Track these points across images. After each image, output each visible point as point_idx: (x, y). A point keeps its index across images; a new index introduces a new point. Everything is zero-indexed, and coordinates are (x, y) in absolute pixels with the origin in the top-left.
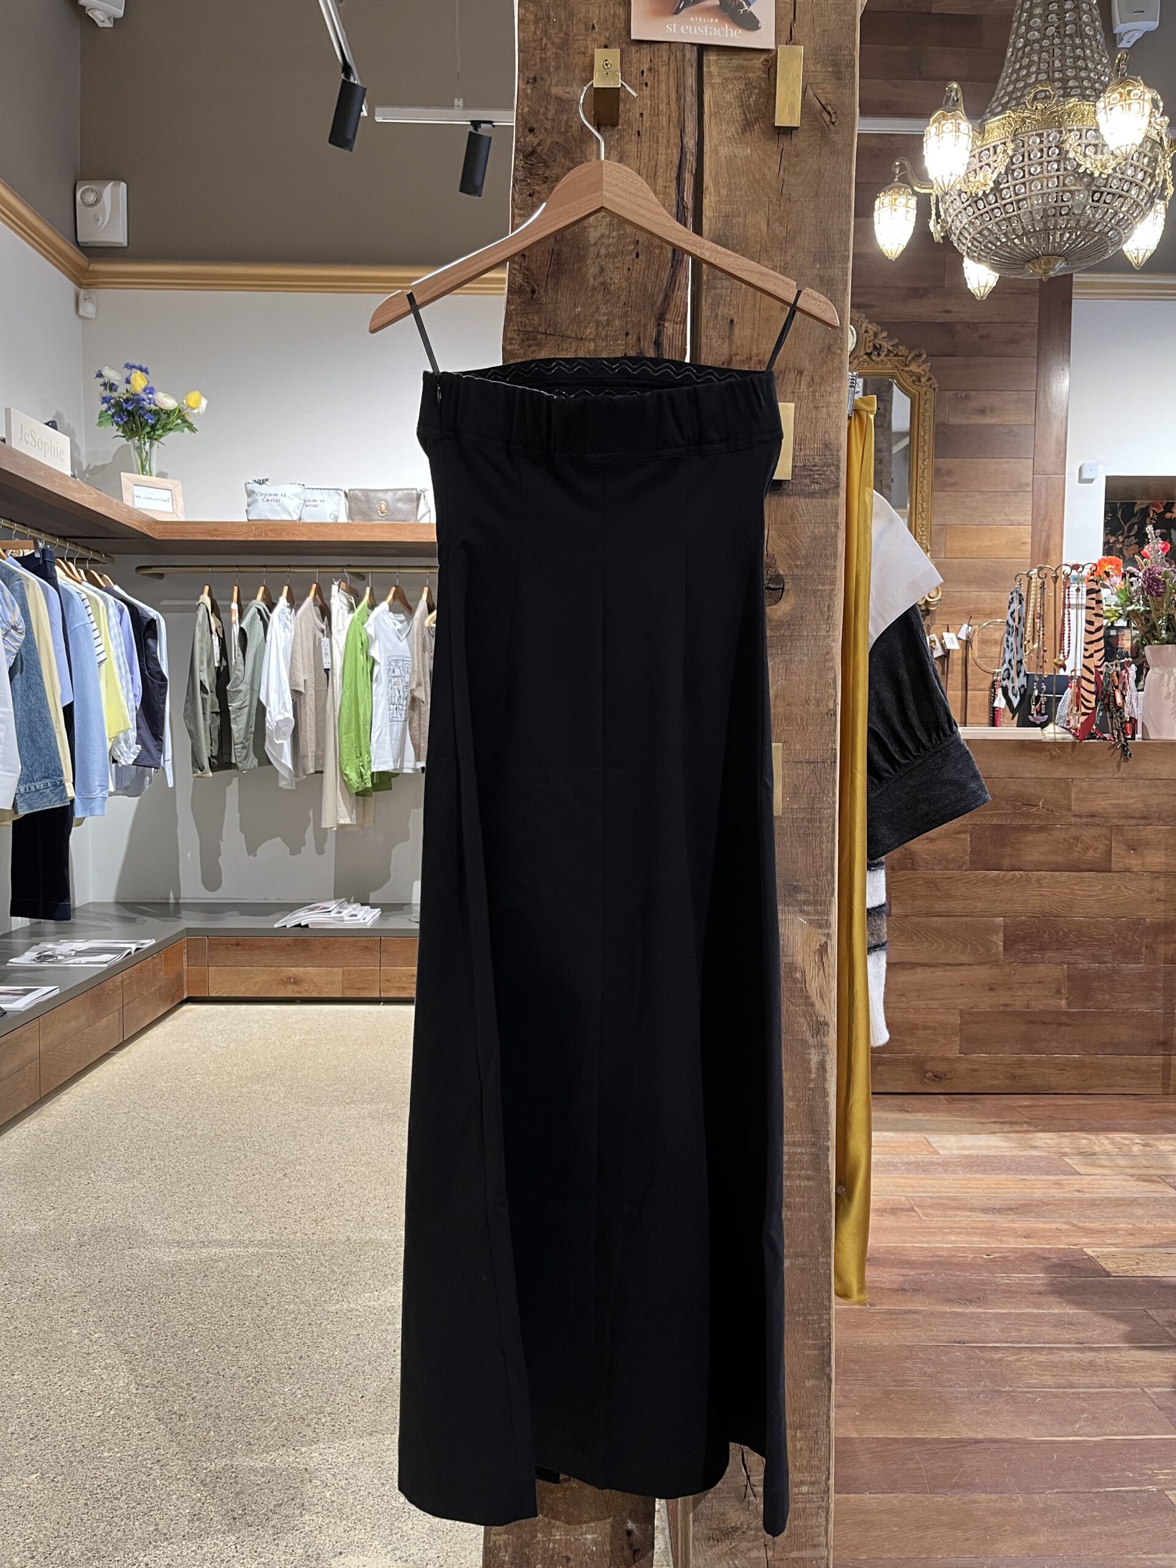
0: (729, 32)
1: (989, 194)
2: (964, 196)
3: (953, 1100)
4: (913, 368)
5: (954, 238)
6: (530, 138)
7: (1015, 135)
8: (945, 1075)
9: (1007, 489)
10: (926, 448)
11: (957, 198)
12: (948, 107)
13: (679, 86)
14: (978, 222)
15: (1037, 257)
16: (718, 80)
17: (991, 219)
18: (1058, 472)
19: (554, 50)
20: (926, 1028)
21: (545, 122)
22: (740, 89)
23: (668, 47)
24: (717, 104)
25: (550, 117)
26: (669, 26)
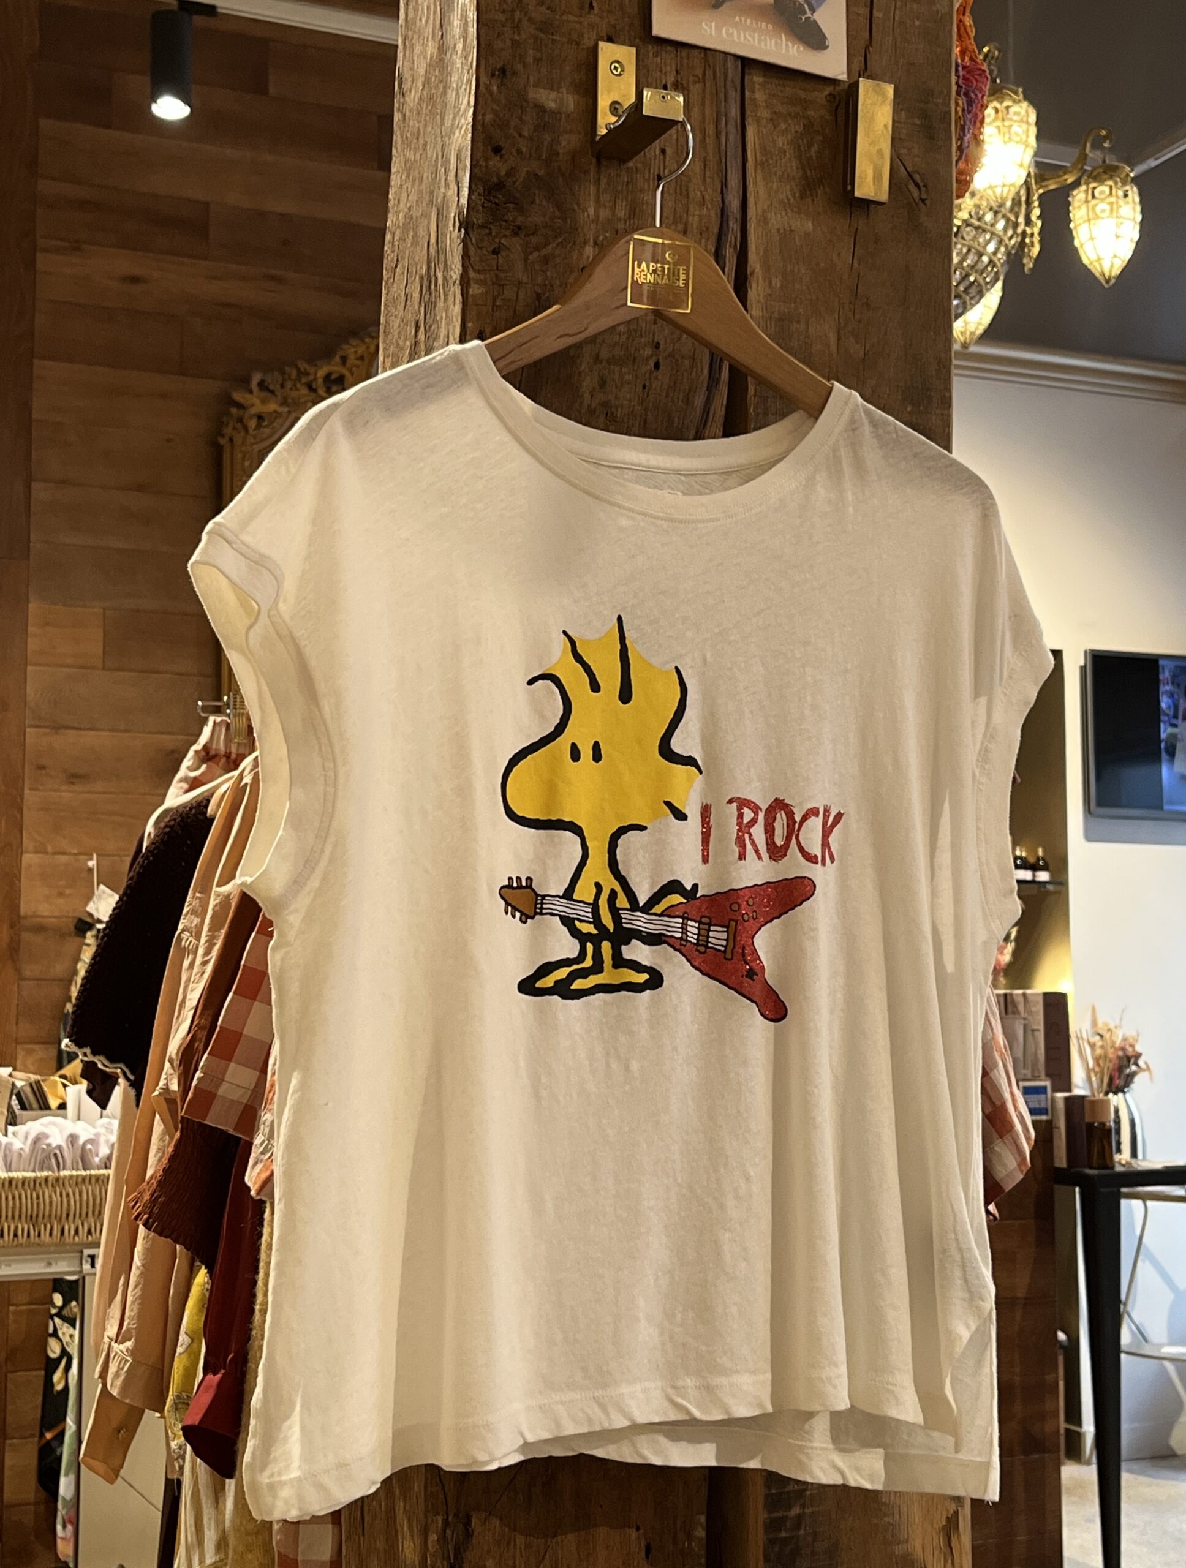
6: (495, 162)
13: (719, 117)
16: (765, 114)
19: (533, 32)
21: (520, 140)
22: (796, 132)
23: (702, 55)
24: (765, 150)
25: (526, 134)
26: (706, 24)
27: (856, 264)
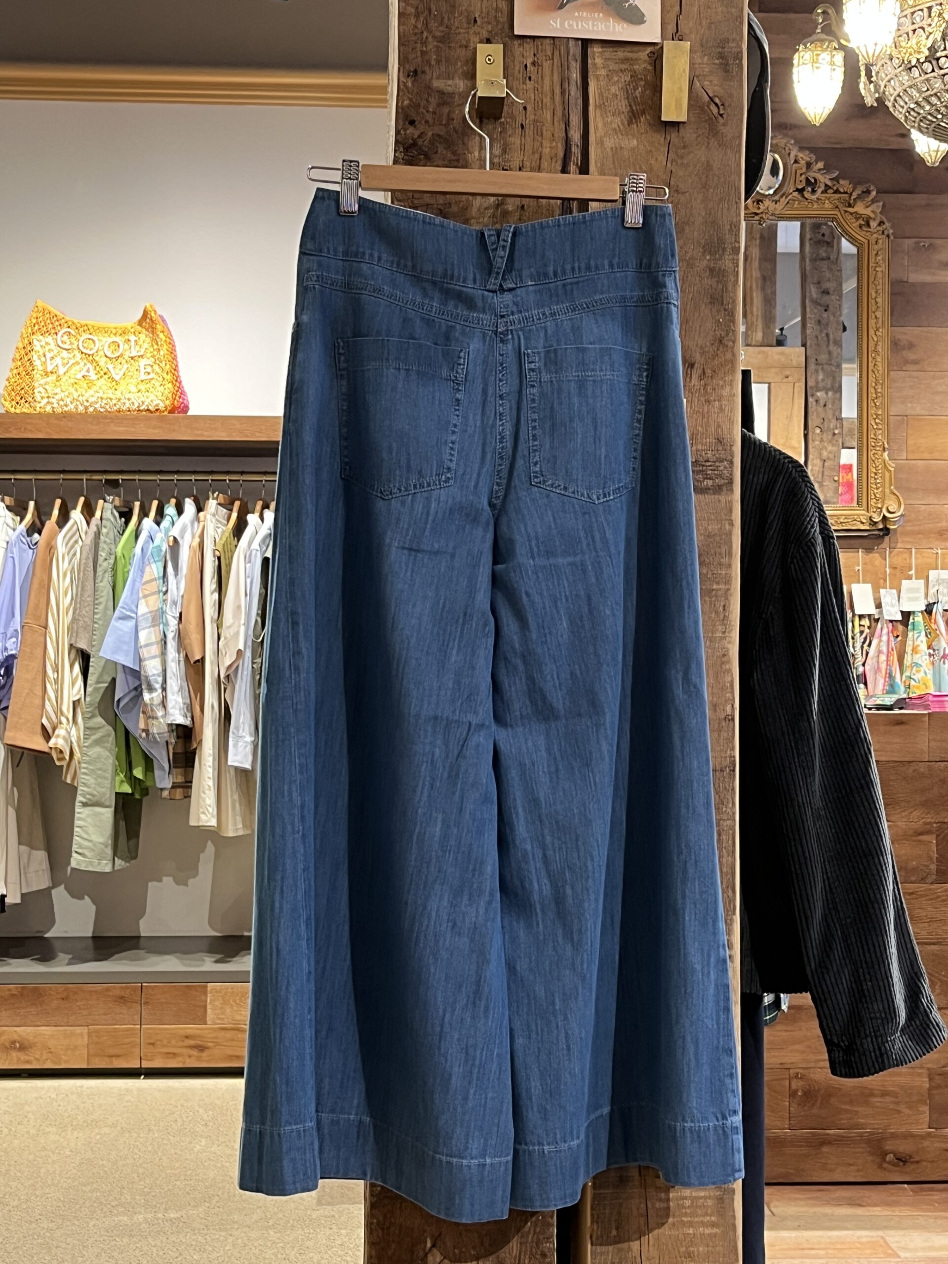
0: (614, 26)
1: (924, 62)
3: (922, 1190)
4: (860, 208)
6: (411, 130)
8: (911, 1157)
10: (879, 314)
13: (564, 80)
16: (604, 72)
19: (435, 44)
20: (884, 1094)
21: (428, 115)
22: (626, 81)
23: (552, 42)
24: (602, 96)
25: (431, 110)
26: (553, 21)
27: (669, 165)
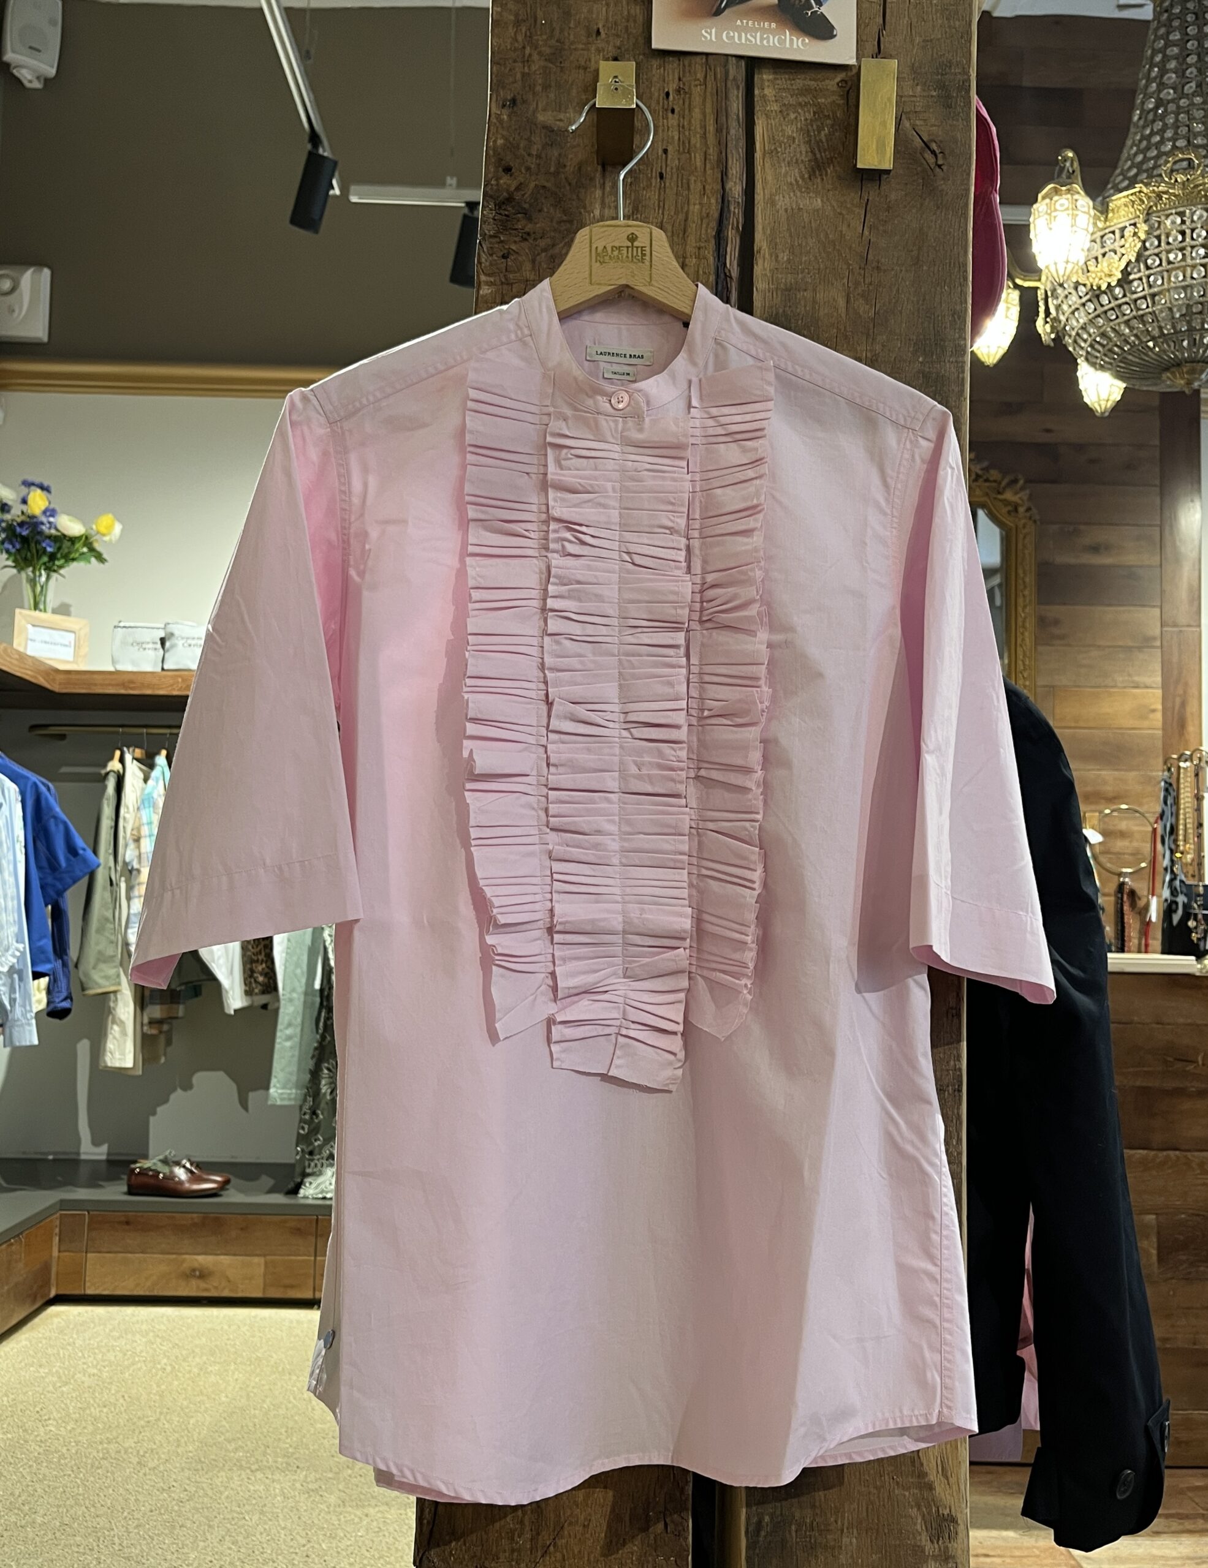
0: (791, 40)
1: (1115, 286)
2: (1082, 289)
4: (1008, 495)
5: (1068, 340)
6: (505, 180)
7: (1148, 214)
9: (1131, 644)
10: (1027, 593)
11: (1073, 292)
12: (1061, 180)
13: (721, 113)
14: (1101, 321)
15: (1179, 365)
16: (775, 107)
17: (1117, 317)
18: (1192, 623)
19: (542, 63)
21: (529, 159)
22: (806, 120)
23: (704, 60)
24: (774, 140)
25: (535, 153)
26: (706, 32)
27: (866, 232)
